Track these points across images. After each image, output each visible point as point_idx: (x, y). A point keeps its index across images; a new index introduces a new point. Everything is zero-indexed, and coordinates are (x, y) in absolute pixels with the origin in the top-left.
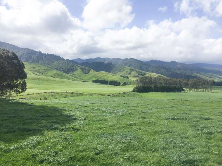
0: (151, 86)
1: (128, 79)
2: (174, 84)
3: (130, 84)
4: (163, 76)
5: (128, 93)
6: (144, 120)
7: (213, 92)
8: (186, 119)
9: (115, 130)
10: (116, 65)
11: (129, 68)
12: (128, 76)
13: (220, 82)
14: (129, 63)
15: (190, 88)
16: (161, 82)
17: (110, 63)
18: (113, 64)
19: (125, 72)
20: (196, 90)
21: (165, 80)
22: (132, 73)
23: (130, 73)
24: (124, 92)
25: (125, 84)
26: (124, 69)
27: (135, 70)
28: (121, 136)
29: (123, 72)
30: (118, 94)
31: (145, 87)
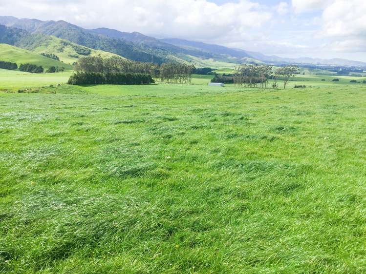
0: (100, 73)
1: (59, 60)
2: (138, 72)
3: (63, 70)
4: (122, 57)
5: (60, 87)
6: (80, 127)
7: (193, 84)
8: (144, 121)
9: (25, 145)
10: (32, 34)
11: (59, 39)
12: (59, 55)
13: (203, 69)
14: (57, 30)
15: (162, 78)
16: (119, 67)
17: (18, 28)
18: (25, 30)
19: (50, 47)
20: (170, 80)
21: (123, 64)
22: (64, 49)
23: (61, 50)
24: (51, 84)
25: (53, 70)
26: (49, 40)
27: (71, 45)
28: (35, 152)
29: (46, 46)
30: (39, 88)
31: (91, 76)
